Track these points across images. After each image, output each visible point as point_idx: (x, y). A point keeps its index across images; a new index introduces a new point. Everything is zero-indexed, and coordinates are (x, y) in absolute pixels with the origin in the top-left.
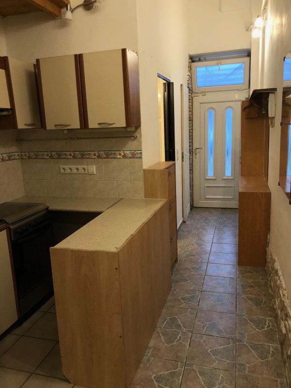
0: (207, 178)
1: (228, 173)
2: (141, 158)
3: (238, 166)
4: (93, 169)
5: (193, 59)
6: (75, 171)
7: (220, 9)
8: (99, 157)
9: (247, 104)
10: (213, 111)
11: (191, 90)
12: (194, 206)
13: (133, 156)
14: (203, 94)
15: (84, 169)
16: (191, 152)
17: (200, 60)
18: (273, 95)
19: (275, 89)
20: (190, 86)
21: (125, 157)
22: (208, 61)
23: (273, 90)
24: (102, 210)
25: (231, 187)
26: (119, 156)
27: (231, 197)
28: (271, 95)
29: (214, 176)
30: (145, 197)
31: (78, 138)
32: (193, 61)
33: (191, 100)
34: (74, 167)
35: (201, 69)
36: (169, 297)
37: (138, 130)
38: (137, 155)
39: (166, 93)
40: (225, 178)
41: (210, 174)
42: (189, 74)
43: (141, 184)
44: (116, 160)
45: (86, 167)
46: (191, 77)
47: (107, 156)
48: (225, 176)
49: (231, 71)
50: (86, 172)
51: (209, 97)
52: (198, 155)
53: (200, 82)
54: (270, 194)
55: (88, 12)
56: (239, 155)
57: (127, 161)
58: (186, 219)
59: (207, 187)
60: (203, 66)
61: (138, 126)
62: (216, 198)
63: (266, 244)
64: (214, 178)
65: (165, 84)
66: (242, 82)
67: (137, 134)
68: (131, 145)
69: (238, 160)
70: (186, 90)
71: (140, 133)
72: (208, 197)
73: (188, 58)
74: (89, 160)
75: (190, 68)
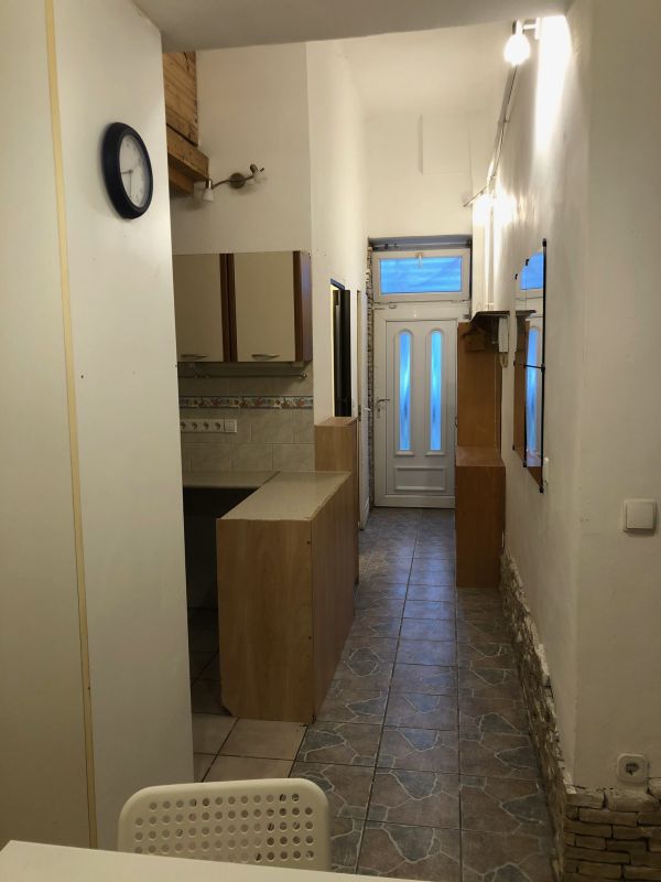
0: (401, 453)
1: (436, 445)
2: (311, 408)
3: (453, 431)
4: (233, 425)
5: (375, 246)
6: (201, 428)
7: (421, 170)
8: (244, 405)
9: (467, 329)
10: (408, 337)
11: (370, 298)
12: (377, 503)
13: (299, 406)
14: (392, 305)
15: (218, 425)
16: (371, 404)
17: (386, 248)
18: (505, 320)
19: (508, 313)
20: (370, 291)
21: (285, 406)
22: (401, 249)
23: (505, 314)
24: (257, 485)
25: (441, 470)
26: (276, 406)
27: (441, 489)
28: (501, 321)
29: (411, 450)
30: (317, 468)
31: (211, 376)
32: (375, 249)
33: (371, 315)
34: (200, 422)
35: (388, 262)
36: (353, 627)
37: (309, 367)
38: (305, 404)
39: (338, 307)
40: (430, 453)
41: (404, 447)
42: (368, 271)
43: (311, 449)
44: (271, 411)
45: (221, 421)
46: (371, 276)
47: (258, 405)
48: (429, 449)
49: (440, 270)
50: (221, 429)
51: (403, 312)
52: (382, 413)
53: (384, 286)
54: (504, 468)
55: (236, 191)
56: (453, 412)
57: (290, 412)
58: (365, 523)
59: (399, 469)
60: (391, 259)
61: (310, 361)
62: (416, 490)
63: (500, 549)
64: (410, 453)
65: (335, 293)
66: (458, 287)
67: (306, 372)
68: (296, 389)
69: (452, 422)
70: (364, 298)
71: (312, 372)
72: (399, 488)
73: (366, 243)
74: (226, 411)
75: (370, 260)
